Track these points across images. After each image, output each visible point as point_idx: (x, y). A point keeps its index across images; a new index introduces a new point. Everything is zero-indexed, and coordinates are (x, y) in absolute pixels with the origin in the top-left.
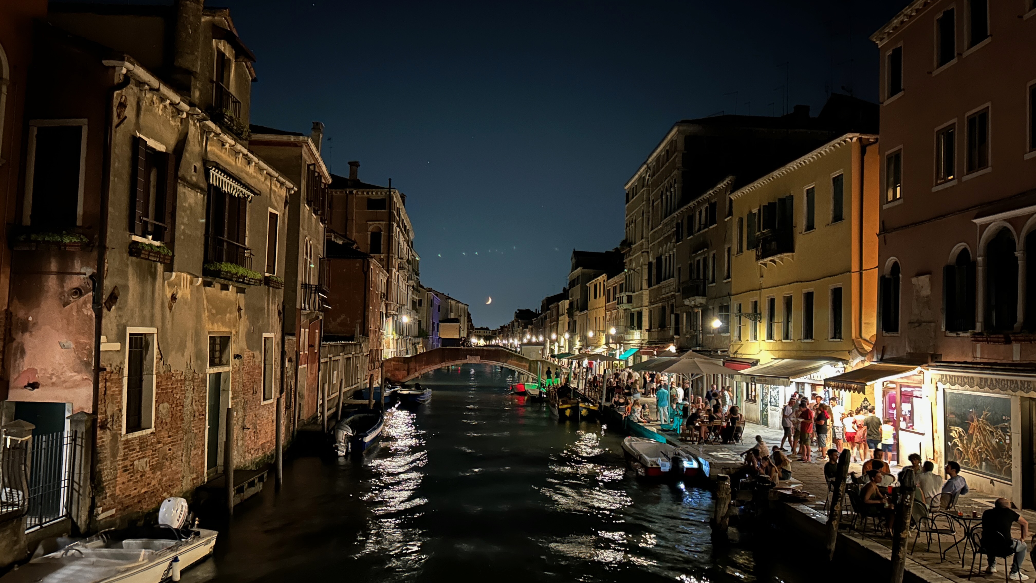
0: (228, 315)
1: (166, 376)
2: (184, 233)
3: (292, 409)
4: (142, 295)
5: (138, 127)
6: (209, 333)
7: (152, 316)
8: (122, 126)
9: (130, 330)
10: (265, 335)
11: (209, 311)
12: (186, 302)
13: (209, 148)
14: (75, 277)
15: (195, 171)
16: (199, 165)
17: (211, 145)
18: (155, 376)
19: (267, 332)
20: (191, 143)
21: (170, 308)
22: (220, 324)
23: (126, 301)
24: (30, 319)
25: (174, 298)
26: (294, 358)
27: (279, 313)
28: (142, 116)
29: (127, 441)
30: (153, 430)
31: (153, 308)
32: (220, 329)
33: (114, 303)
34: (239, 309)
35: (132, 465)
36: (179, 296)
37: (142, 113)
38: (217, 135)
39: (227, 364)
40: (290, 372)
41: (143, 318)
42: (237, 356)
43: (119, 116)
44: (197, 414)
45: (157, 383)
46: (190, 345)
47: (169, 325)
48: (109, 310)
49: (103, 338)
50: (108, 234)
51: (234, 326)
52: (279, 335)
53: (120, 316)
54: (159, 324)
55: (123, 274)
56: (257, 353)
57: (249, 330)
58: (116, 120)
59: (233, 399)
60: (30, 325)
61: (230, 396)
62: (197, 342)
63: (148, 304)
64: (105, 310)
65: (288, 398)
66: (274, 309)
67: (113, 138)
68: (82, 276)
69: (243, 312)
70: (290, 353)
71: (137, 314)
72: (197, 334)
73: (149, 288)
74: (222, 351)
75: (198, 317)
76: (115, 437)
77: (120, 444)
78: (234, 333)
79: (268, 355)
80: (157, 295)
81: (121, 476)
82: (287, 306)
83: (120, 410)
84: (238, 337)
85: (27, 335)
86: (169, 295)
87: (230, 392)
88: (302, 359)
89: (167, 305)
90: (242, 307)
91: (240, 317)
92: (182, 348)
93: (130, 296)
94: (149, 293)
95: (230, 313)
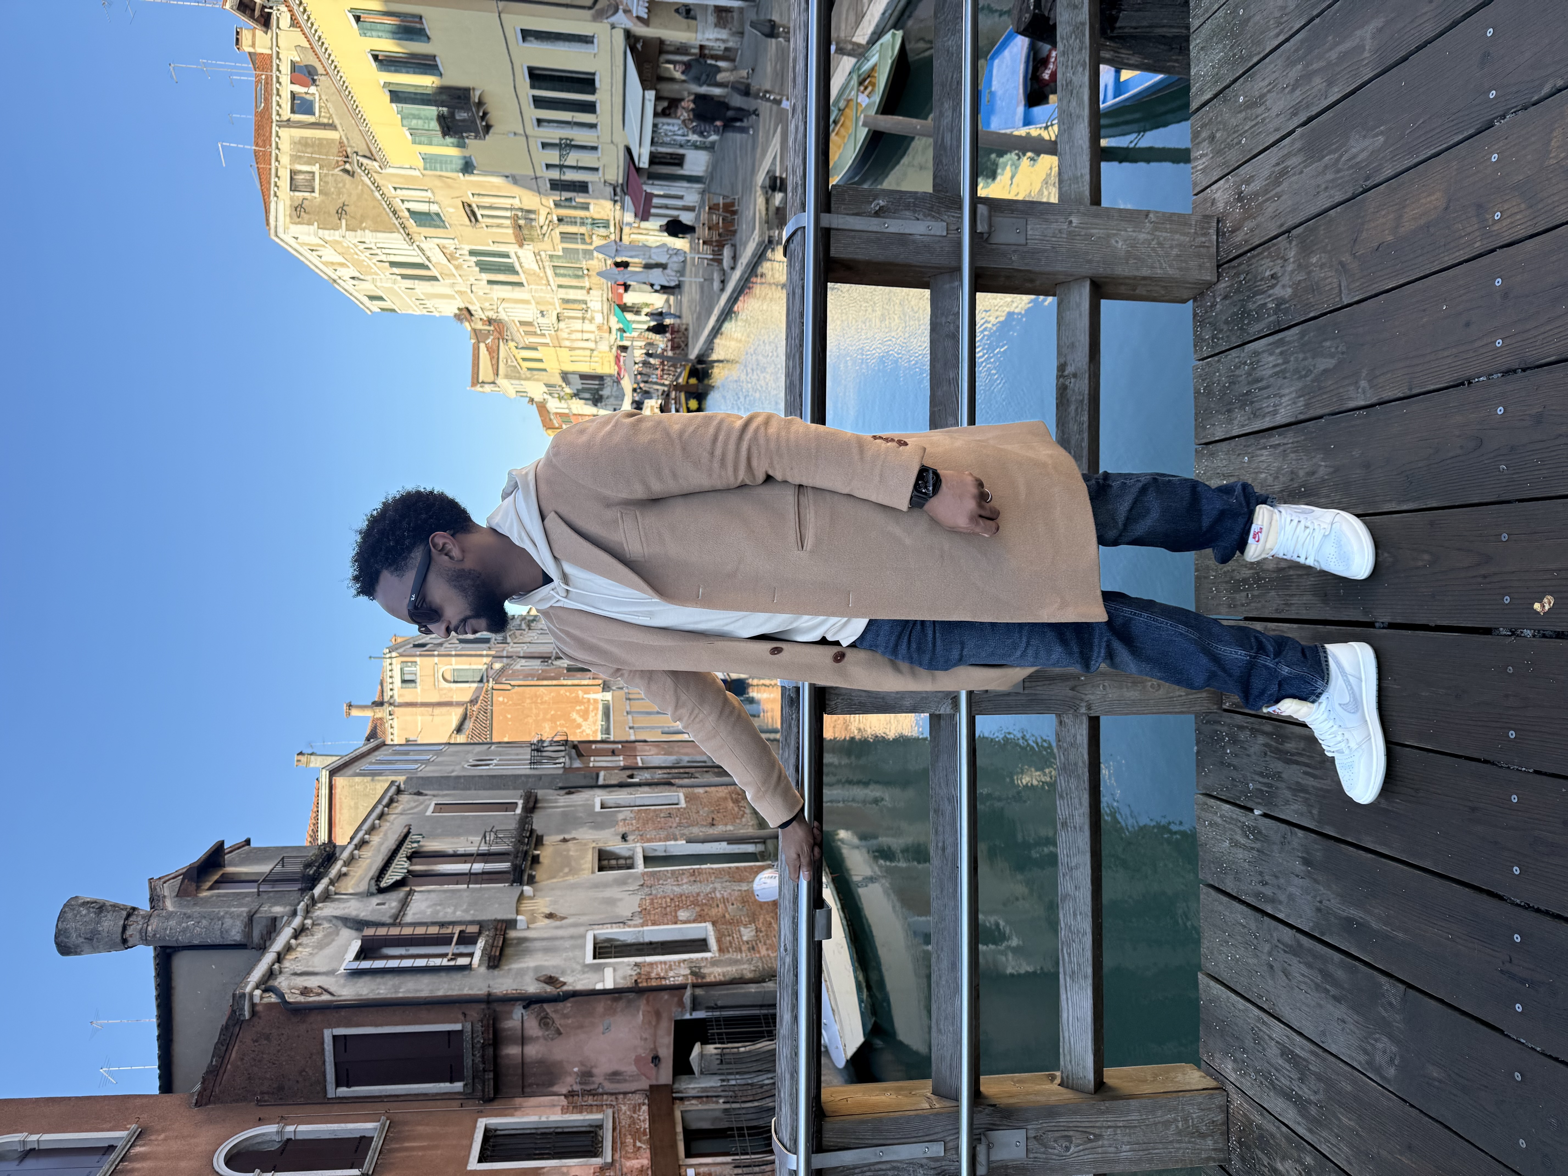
0: (571, 853)
1: (646, 915)
2: (466, 911)
3: (693, 770)
4: (546, 950)
5: (331, 973)
6: (593, 872)
7: (572, 937)
8: (332, 990)
9: (589, 959)
10: (598, 808)
11: (567, 875)
12: (555, 902)
13: (351, 891)
14: (526, 1025)
15: (384, 904)
16: (375, 900)
17: (346, 889)
18: (645, 928)
19: (593, 806)
20: (347, 911)
21: (563, 918)
22: (582, 862)
23: (554, 967)
24: (576, 1069)
25: (550, 916)
26: (629, 772)
27: (569, 793)
28: (316, 970)
29: (721, 950)
30: (709, 926)
31: (562, 938)
32: (589, 860)
33: (557, 980)
34: (565, 840)
35: (747, 942)
36: (547, 911)
37: (311, 969)
38: (332, 882)
39: (633, 850)
40: (646, 776)
41: (574, 948)
42: (624, 838)
43: (319, 994)
44: (693, 879)
45: (654, 924)
46: (608, 893)
47: (584, 919)
48: (564, 984)
49: (599, 986)
50: (471, 992)
51: (585, 844)
52: (598, 792)
53: (573, 971)
54: (581, 930)
55: (521, 973)
56: (621, 816)
57: (591, 828)
58: (326, 997)
59: (676, 840)
60: (583, 1069)
61: (672, 843)
62: (605, 885)
63: (557, 943)
64: (565, 988)
65: (679, 776)
66: (564, 801)
67: (349, 998)
68: (525, 1018)
69: (567, 836)
70: (622, 777)
71: (570, 954)
72: (596, 886)
73: (538, 944)
74: (617, 857)
75: (573, 887)
76: (714, 963)
77: (722, 958)
78: (594, 845)
79: (623, 804)
80: (546, 935)
81: (759, 952)
82: (560, 785)
83: (685, 960)
84: (599, 840)
85: (595, 1071)
86: (547, 921)
87: (668, 843)
88: (630, 762)
89: (558, 923)
90: (561, 837)
91: (574, 839)
92: (612, 902)
93: (546, 963)
94: (544, 943)
95: (568, 850)
